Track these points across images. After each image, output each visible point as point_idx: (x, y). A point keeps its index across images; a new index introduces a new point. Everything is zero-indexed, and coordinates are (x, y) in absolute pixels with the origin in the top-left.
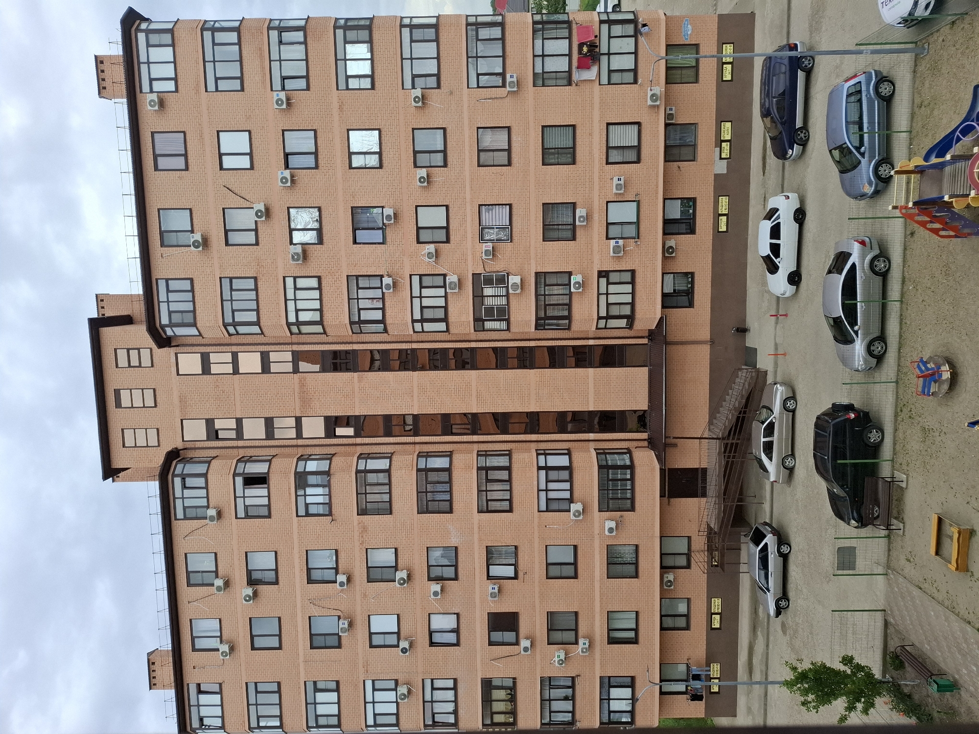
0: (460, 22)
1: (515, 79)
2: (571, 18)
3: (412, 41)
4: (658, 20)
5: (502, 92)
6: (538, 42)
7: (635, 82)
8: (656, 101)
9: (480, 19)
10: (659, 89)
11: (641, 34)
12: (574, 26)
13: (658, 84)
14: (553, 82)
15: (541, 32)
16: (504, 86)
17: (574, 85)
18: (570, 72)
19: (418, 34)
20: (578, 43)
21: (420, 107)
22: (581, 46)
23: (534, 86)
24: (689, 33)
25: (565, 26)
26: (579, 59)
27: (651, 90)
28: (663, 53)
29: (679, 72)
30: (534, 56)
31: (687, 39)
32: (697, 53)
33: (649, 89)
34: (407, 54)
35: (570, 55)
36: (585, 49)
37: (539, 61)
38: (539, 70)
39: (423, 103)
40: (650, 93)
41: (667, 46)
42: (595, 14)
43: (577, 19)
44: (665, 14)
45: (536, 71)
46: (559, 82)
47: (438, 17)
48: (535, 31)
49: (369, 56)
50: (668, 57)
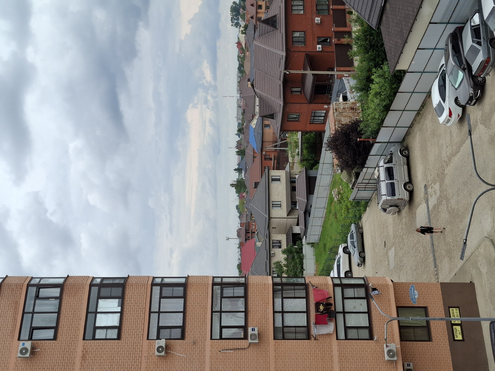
0: (207, 282)
1: (256, 332)
2: (307, 281)
3: (161, 297)
4: (387, 285)
5: (244, 344)
6: (278, 301)
7: (371, 337)
8: (393, 356)
9: (225, 280)
10: (395, 345)
11: (372, 298)
12: (311, 289)
13: (393, 341)
14: (293, 336)
15: (281, 292)
16: (245, 338)
17: (313, 339)
18: (308, 327)
19: (167, 291)
20: (314, 302)
21: (163, 356)
22: (317, 305)
23: (275, 339)
24: (416, 297)
25: (303, 287)
26: (316, 316)
27: (387, 346)
28: (395, 315)
29: (412, 330)
30: (274, 312)
31: (415, 302)
32: (427, 315)
33: (385, 345)
34: (155, 308)
35: (307, 312)
36: (322, 308)
37: (279, 317)
38: (279, 324)
39: (166, 353)
40: (386, 350)
41: (398, 308)
42: (329, 279)
43: (313, 282)
44: (392, 281)
45: (277, 325)
46: (299, 336)
47: (187, 278)
48: (274, 291)
49: (119, 309)
50: (400, 318)
